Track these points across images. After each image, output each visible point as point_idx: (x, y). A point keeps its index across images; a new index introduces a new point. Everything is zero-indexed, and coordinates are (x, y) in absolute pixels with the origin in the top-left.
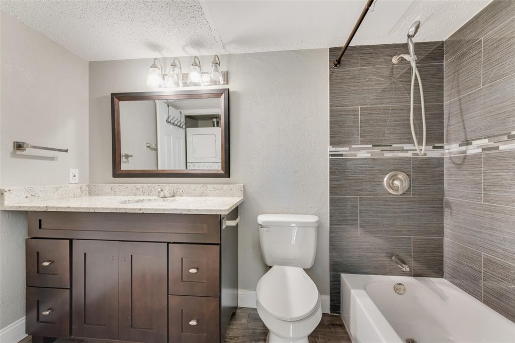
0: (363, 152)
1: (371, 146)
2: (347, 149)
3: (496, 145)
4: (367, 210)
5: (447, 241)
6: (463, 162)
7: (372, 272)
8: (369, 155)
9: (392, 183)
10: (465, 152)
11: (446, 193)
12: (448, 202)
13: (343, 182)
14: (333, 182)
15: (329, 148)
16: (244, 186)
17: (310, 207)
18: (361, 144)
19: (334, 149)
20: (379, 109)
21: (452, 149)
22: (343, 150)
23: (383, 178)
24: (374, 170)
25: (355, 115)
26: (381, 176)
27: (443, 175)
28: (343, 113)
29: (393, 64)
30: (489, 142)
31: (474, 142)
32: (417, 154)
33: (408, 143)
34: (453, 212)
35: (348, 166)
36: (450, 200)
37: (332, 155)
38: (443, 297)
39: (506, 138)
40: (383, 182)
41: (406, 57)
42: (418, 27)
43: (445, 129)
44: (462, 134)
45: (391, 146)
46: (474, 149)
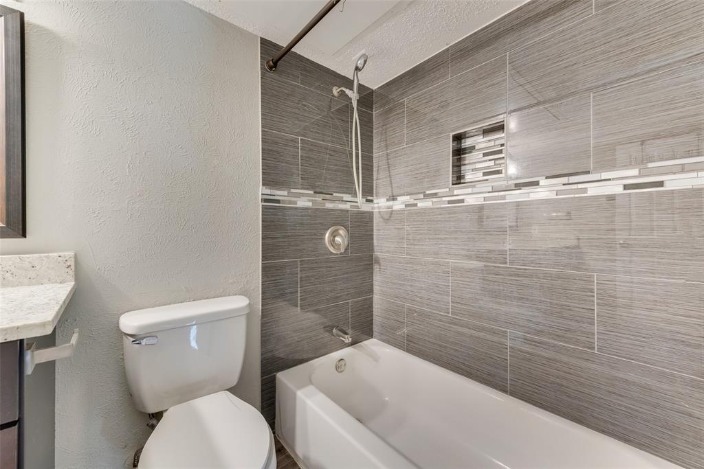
0: (304, 201)
1: (312, 192)
2: (285, 193)
3: (415, 202)
4: (308, 276)
5: (376, 297)
6: (390, 217)
7: (313, 356)
8: (310, 204)
9: (334, 241)
10: (391, 207)
11: (376, 248)
12: (377, 257)
13: (280, 240)
14: (267, 241)
15: (261, 190)
16: (76, 256)
17: (231, 283)
18: (301, 189)
19: (268, 191)
20: (321, 147)
21: (380, 203)
22: (280, 194)
23: (324, 234)
24: (316, 224)
25: (294, 147)
26: (322, 231)
27: (373, 230)
28: (280, 141)
29: (333, 96)
30: (411, 198)
31: (399, 198)
32: (357, 207)
33: (347, 193)
34: (382, 267)
35: (287, 218)
36: (380, 256)
37: (265, 200)
38: (375, 358)
39: (422, 196)
40: (324, 239)
41: (348, 92)
42: (365, 61)
43: (374, 182)
44: (390, 189)
45: (332, 194)
46: (398, 205)
